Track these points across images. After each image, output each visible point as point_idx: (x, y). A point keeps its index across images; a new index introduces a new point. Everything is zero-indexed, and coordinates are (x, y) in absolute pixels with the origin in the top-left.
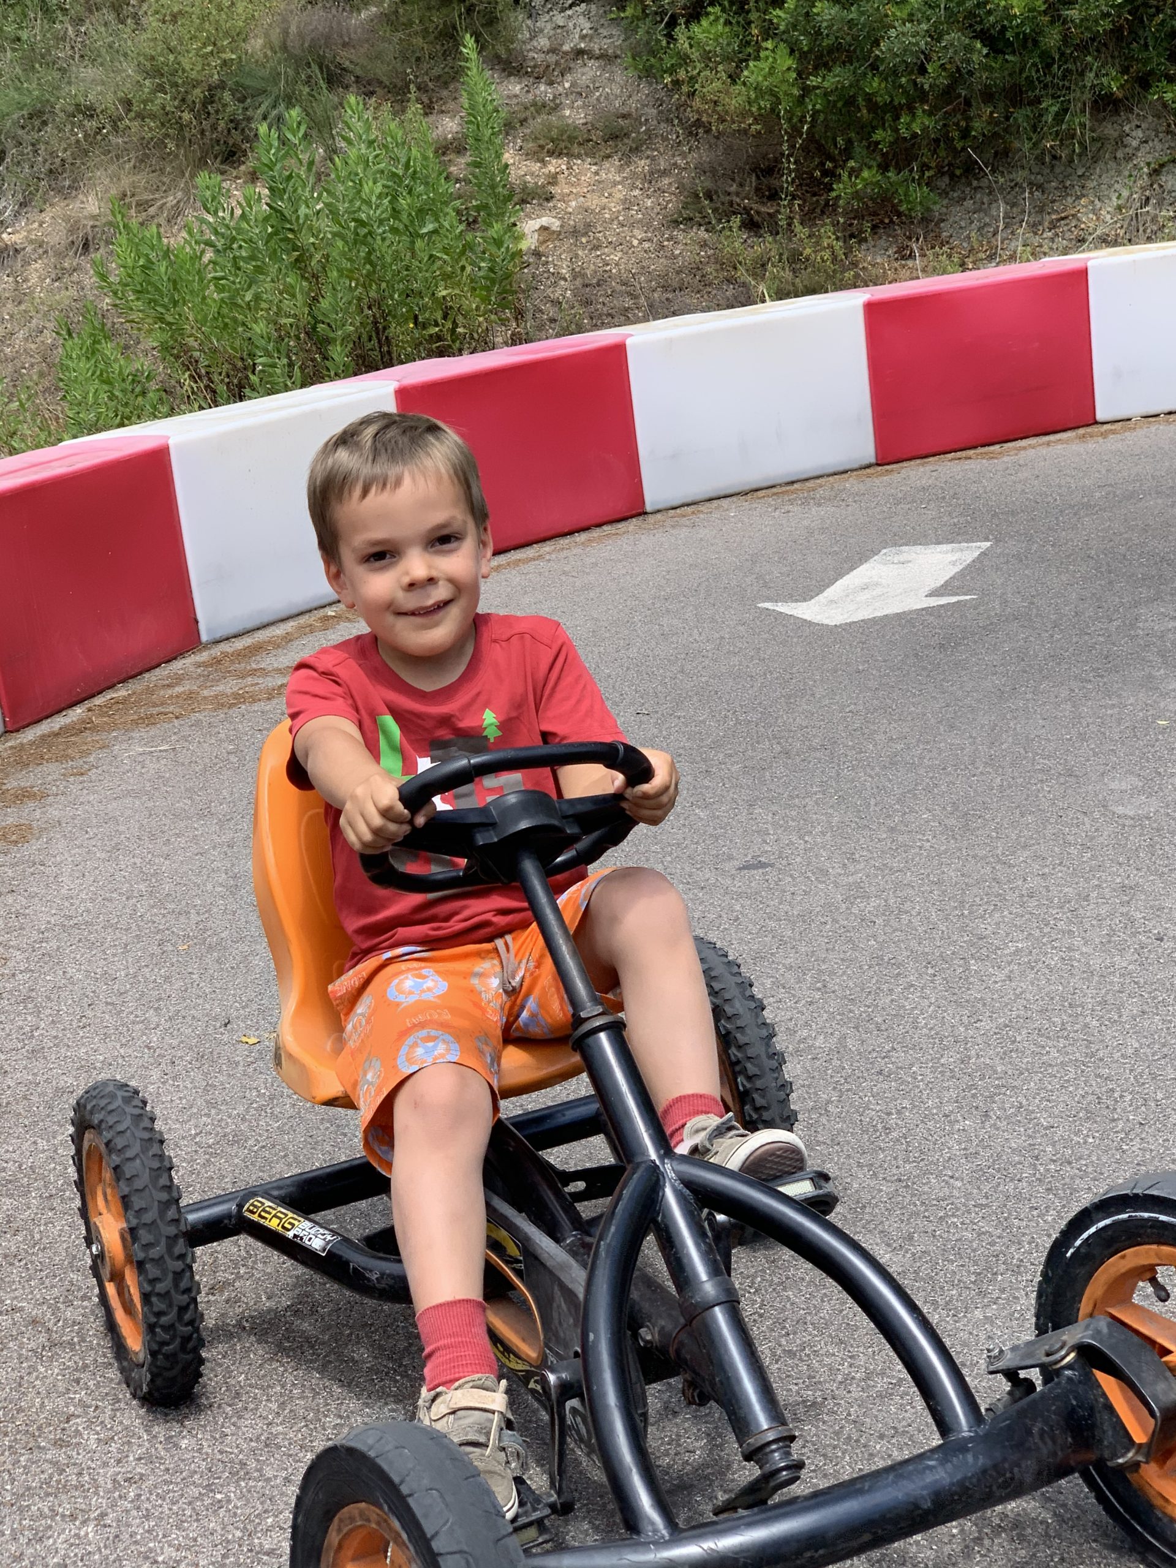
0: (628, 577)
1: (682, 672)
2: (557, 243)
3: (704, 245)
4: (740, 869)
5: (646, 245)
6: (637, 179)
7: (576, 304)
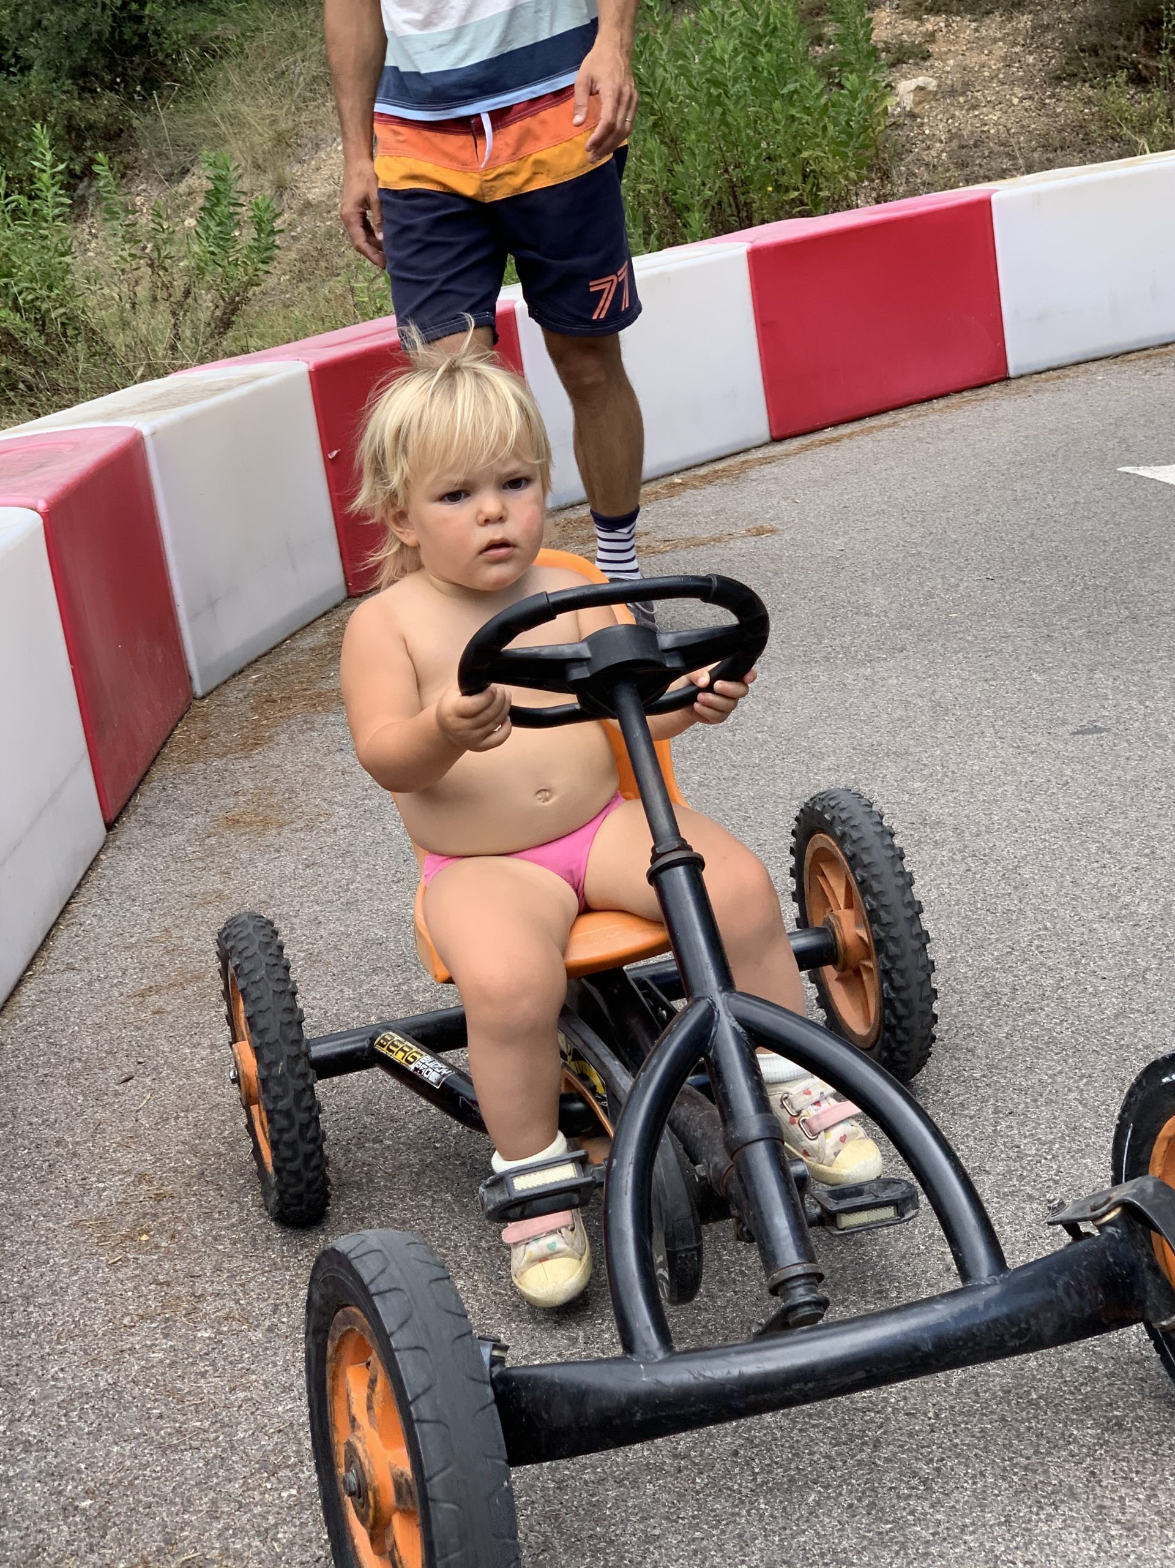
0: (984, 443)
1: (1032, 536)
2: (934, 104)
3: (1089, 102)
4: (1074, 734)
5: (1027, 103)
6: (1019, 34)
7: (951, 166)
